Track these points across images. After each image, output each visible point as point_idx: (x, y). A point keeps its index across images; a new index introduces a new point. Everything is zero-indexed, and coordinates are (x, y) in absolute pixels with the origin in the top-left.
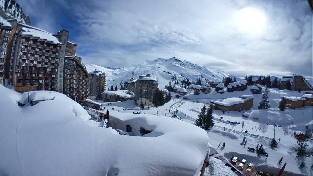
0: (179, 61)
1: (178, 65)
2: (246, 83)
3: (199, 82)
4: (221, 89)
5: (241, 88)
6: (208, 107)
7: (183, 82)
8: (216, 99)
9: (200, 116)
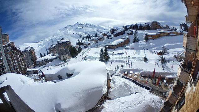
0: (81, 24)
1: (81, 27)
2: (124, 30)
3: (96, 35)
4: (110, 36)
5: (122, 33)
6: (104, 49)
7: (87, 37)
8: (108, 43)
9: (101, 55)
